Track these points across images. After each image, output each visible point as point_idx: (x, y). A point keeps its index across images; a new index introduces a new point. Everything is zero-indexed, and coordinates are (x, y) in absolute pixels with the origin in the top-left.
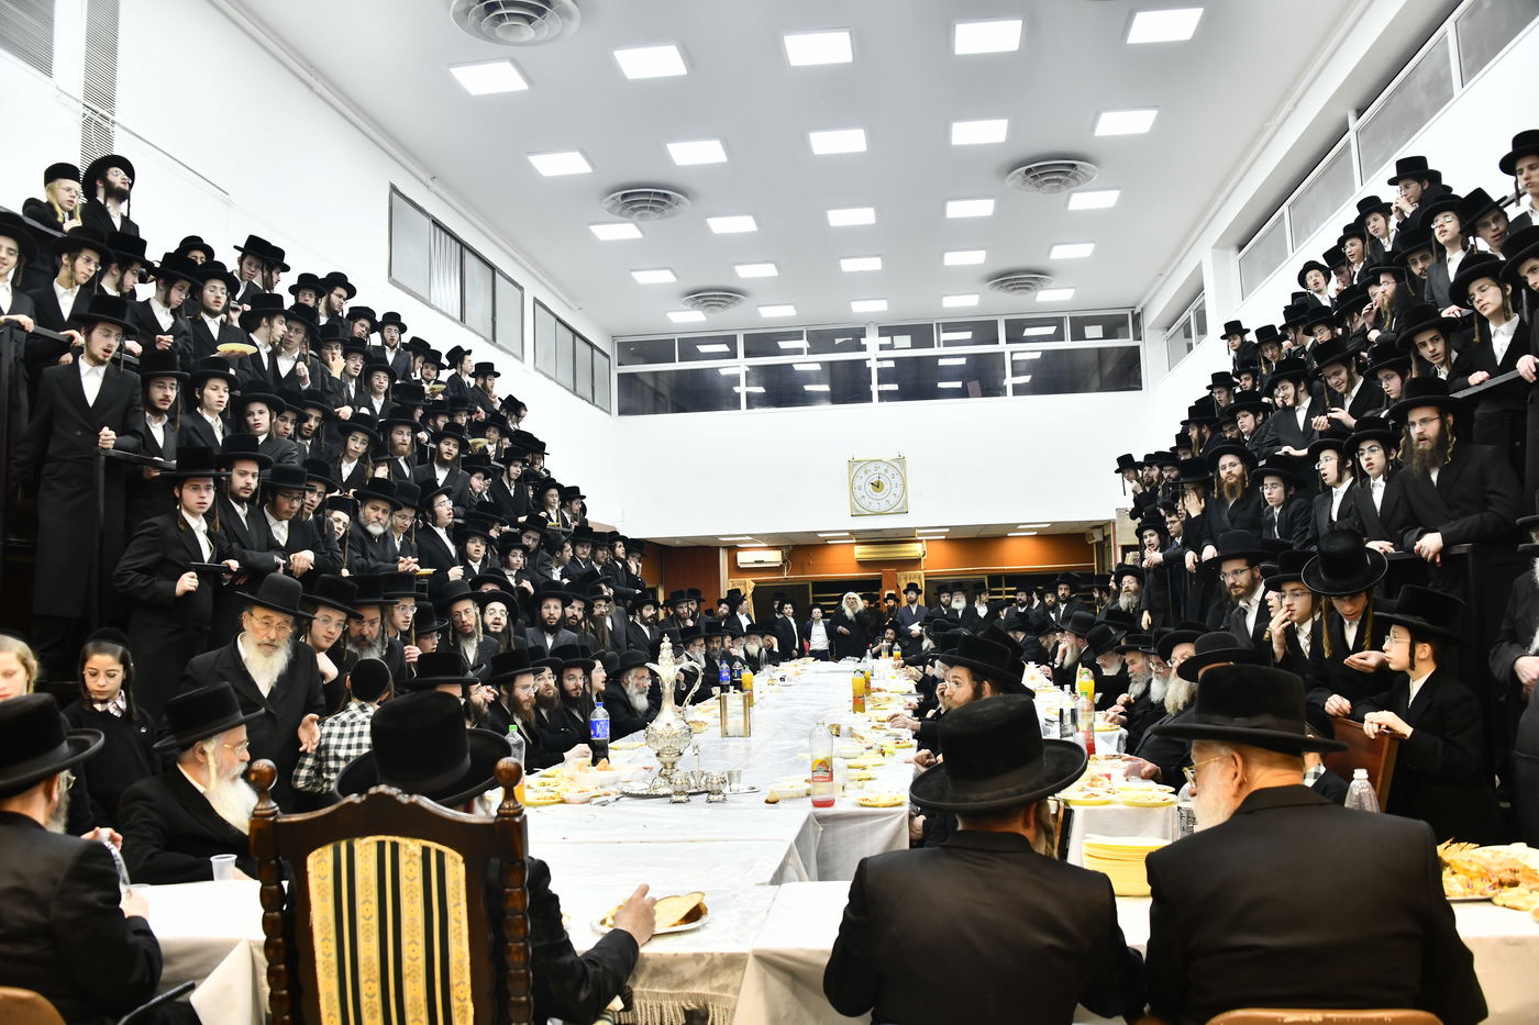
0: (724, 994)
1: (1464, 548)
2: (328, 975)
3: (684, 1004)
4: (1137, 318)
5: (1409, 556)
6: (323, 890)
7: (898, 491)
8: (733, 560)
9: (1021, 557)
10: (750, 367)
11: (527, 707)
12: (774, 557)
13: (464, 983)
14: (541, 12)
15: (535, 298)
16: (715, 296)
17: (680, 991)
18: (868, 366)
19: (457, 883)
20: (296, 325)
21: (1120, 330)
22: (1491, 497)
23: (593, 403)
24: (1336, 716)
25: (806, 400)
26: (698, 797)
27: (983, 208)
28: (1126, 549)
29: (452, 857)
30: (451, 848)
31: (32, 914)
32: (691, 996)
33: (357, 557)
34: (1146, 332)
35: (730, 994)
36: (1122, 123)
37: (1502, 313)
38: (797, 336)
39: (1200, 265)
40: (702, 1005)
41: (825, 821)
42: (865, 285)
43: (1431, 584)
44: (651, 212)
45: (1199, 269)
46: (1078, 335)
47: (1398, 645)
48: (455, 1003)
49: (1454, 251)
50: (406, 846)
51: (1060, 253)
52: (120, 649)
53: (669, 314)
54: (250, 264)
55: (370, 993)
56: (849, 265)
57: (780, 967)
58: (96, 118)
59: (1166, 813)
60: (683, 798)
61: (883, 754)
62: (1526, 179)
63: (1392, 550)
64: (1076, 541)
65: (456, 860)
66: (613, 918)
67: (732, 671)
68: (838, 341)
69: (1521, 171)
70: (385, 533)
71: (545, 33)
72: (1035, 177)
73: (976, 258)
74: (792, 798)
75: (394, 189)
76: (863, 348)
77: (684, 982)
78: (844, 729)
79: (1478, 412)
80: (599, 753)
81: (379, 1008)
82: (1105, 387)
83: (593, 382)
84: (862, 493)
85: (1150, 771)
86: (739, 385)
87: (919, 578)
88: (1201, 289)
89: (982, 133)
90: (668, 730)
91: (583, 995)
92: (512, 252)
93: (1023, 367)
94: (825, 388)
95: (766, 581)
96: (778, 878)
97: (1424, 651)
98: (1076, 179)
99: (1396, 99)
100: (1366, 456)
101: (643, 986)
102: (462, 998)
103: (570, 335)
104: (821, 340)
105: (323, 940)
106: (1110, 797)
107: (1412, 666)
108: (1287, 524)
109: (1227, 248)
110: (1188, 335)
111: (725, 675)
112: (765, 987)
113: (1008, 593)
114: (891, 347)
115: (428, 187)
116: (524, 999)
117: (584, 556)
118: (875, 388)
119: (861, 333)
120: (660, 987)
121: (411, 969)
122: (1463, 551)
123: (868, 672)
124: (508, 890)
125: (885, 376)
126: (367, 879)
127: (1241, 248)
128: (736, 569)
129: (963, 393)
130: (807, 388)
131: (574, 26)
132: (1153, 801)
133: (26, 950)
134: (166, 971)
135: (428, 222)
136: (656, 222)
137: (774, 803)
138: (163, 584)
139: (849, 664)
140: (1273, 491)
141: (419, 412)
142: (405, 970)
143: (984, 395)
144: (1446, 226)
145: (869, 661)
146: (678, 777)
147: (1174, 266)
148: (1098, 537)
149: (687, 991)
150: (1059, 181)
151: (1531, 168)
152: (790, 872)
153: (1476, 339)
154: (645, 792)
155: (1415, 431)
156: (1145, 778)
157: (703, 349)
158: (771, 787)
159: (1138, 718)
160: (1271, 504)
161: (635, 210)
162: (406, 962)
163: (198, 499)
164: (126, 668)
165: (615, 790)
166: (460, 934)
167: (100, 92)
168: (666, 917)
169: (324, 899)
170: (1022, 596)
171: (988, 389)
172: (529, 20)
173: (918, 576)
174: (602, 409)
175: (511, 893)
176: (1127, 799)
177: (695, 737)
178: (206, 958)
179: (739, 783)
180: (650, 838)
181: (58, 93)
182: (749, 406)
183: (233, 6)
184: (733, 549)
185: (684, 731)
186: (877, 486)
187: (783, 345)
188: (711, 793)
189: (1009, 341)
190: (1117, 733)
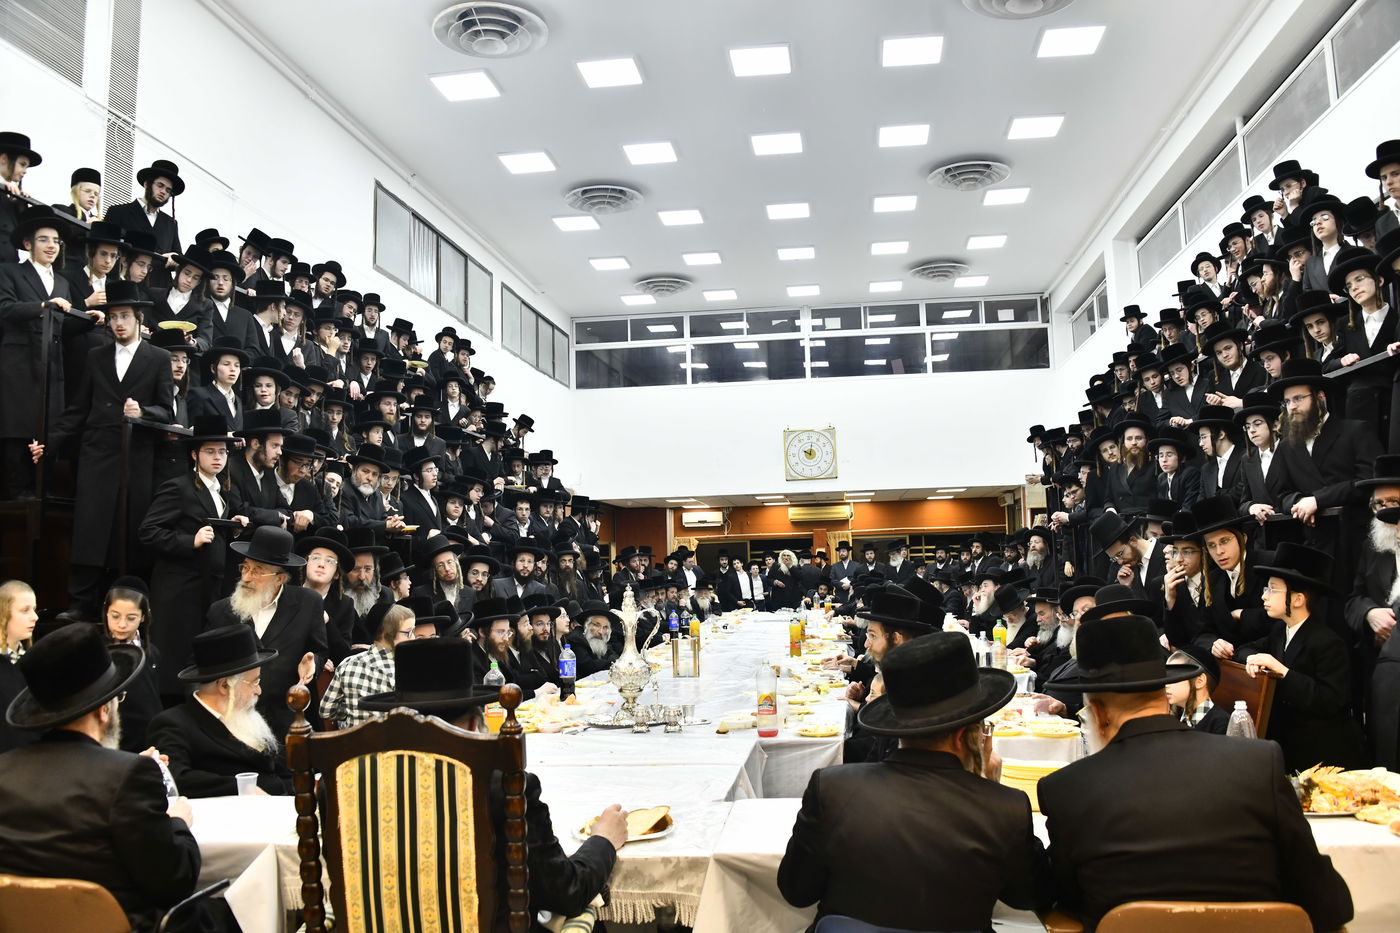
0: (691, 894)
1: (1335, 510)
2: (353, 870)
3: (654, 902)
4: (1045, 303)
5: (1287, 518)
6: (350, 797)
7: (829, 458)
8: (679, 521)
9: (940, 518)
10: (694, 345)
11: (501, 649)
12: (715, 518)
13: (470, 877)
14: (513, 28)
15: (502, 283)
16: (665, 281)
17: (652, 891)
18: (801, 345)
19: (465, 791)
20: (294, 310)
21: (1030, 314)
22: (1360, 465)
23: (554, 377)
24: (1221, 659)
25: (745, 375)
26: (656, 728)
27: (907, 203)
28: (1035, 512)
29: (461, 769)
30: (460, 760)
31: (94, 818)
32: (660, 896)
33: (350, 515)
34: (1054, 316)
35: (694, 894)
36: (1032, 128)
37: (1376, 301)
38: (738, 317)
39: (1102, 256)
40: (669, 902)
41: (769, 749)
42: (798, 272)
43: (1306, 543)
44: (608, 207)
45: (1101, 259)
46: (992, 318)
47: (1276, 595)
48: (462, 895)
49: (1330, 245)
50: (422, 759)
51: (976, 244)
52: (141, 596)
53: (623, 298)
54: (249, 253)
55: (390, 885)
56: (785, 255)
57: (737, 870)
58: (119, 122)
59: (1071, 742)
60: (644, 728)
61: (819, 692)
62: (1390, 184)
63: (1273, 512)
64: (990, 505)
65: (465, 772)
66: (591, 827)
67: (680, 620)
68: (774, 322)
69: (1385, 177)
70: (374, 494)
71: (516, 47)
72: (954, 176)
73: (900, 248)
74: (739, 729)
75: (378, 185)
76: (797, 329)
77: (654, 883)
78: (784, 670)
79: (1350, 389)
80: (567, 689)
81: (397, 898)
82: (1018, 364)
83: (554, 358)
84: (796, 460)
85: (1057, 707)
86: (684, 361)
87: (847, 537)
88: (1104, 277)
89: (906, 136)
90: (630, 669)
91: (572, 890)
92: (482, 241)
93: (942, 347)
94: (763, 365)
95: (708, 540)
96: (731, 796)
97: (1299, 599)
98: (990, 178)
99: (1278, 108)
100: (1251, 429)
101: (618, 887)
102: (468, 890)
103: (534, 316)
104: (759, 322)
105: (349, 840)
106: (1021, 729)
107: (1288, 613)
108: (1180, 488)
109: (1126, 240)
110: (1091, 318)
111: (675, 622)
112: (724, 888)
113: (927, 551)
114: (822, 328)
115: (409, 183)
116: (521, 891)
117: (548, 515)
118: (808, 365)
119: (796, 315)
120: (633, 889)
121: (426, 864)
122: (1335, 513)
123: (803, 621)
124: (508, 797)
125: (817, 354)
126: (387, 787)
127: (1139, 240)
128: (681, 529)
129: (887, 370)
130: (746, 364)
131: (543, 40)
132: (1059, 733)
133: (89, 849)
134: (203, 870)
135: (408, 215)
136: (611, 215)
137: (724, 733)
138: (183, 537)
139: (784, 614)
140: (1167, 459)
141: (401, 385)
142: (420, 866)
143: (906, 372)
144: (1323, 224)
145: (803, 612)
146: (639, 710)
147: (1078, 255)
148: (1009, 501)
149: (657, 891)
150: (976, 179)
151: (1394, 174)
152: (740, 791)
153: (1350, 324)
154: (610, 724)
155: (1290, 407)
156: (1052, 713)
157: (653, 329)
158: (721, 719)
159: (1045, 662)
160: (1165, 471)
161: (594, 204)
162: (421, 859)
163: (213, 460)
164: (144, 612)
165: (582, 721)
166: (467, 834)
167: (123, 99)
168: (638, 827)
169: (350, 805)
170: (941, 554)
171: (910, 366)
172: (503, 35)
173: (847, 535)
174: (561, 383)
175: (512, 800)
176: (1037, 731)
177: (653, 676)
178: (238, 860)
179: (692, 715)
180: (616, 762)
181: (87, 101)
182: (694, 381)
183: (220, 6)
184: (678, 510)
185: (644, 670)
186: (810, 453)
187: (725, 326)
188: (668, 724)
189: (929, 323)
190: (1027, 676)
